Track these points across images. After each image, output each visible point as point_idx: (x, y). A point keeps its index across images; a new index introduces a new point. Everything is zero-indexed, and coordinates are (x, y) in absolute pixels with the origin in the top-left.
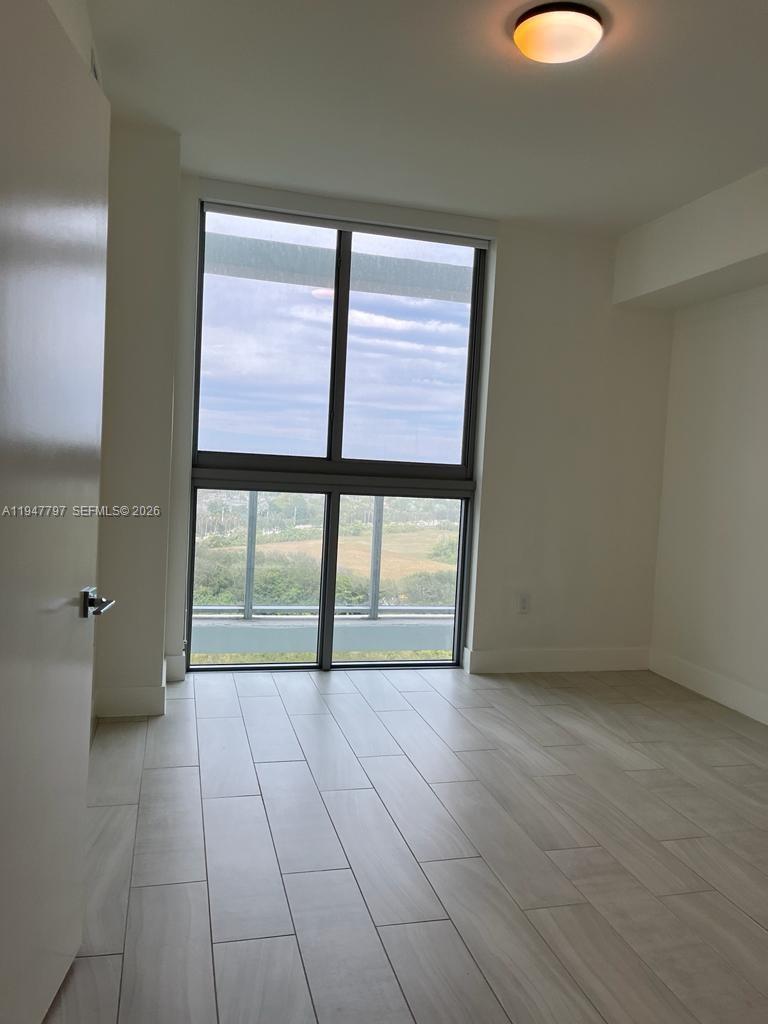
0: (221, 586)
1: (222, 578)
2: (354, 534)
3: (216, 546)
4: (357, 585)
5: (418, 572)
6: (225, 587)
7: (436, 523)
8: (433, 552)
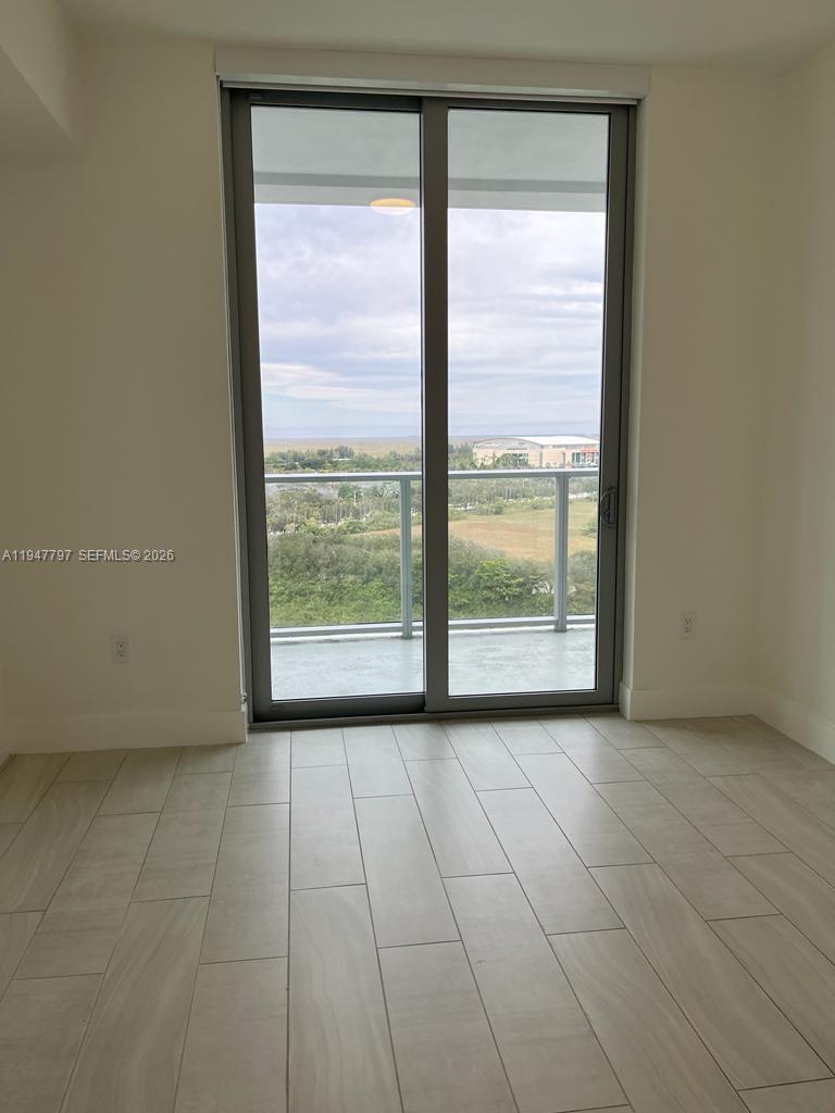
0: (369, 575)
1: (370, 566)
2: (496, 513)
3: (352, 532)
4: (515, 568)
5: (579, 550)
6: (375, 575)
7: (586, 495)
8: (587, 528)
